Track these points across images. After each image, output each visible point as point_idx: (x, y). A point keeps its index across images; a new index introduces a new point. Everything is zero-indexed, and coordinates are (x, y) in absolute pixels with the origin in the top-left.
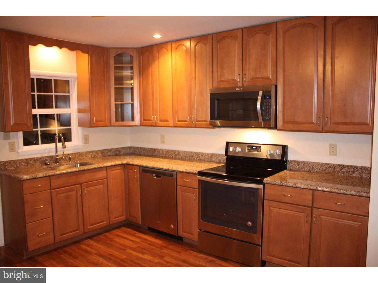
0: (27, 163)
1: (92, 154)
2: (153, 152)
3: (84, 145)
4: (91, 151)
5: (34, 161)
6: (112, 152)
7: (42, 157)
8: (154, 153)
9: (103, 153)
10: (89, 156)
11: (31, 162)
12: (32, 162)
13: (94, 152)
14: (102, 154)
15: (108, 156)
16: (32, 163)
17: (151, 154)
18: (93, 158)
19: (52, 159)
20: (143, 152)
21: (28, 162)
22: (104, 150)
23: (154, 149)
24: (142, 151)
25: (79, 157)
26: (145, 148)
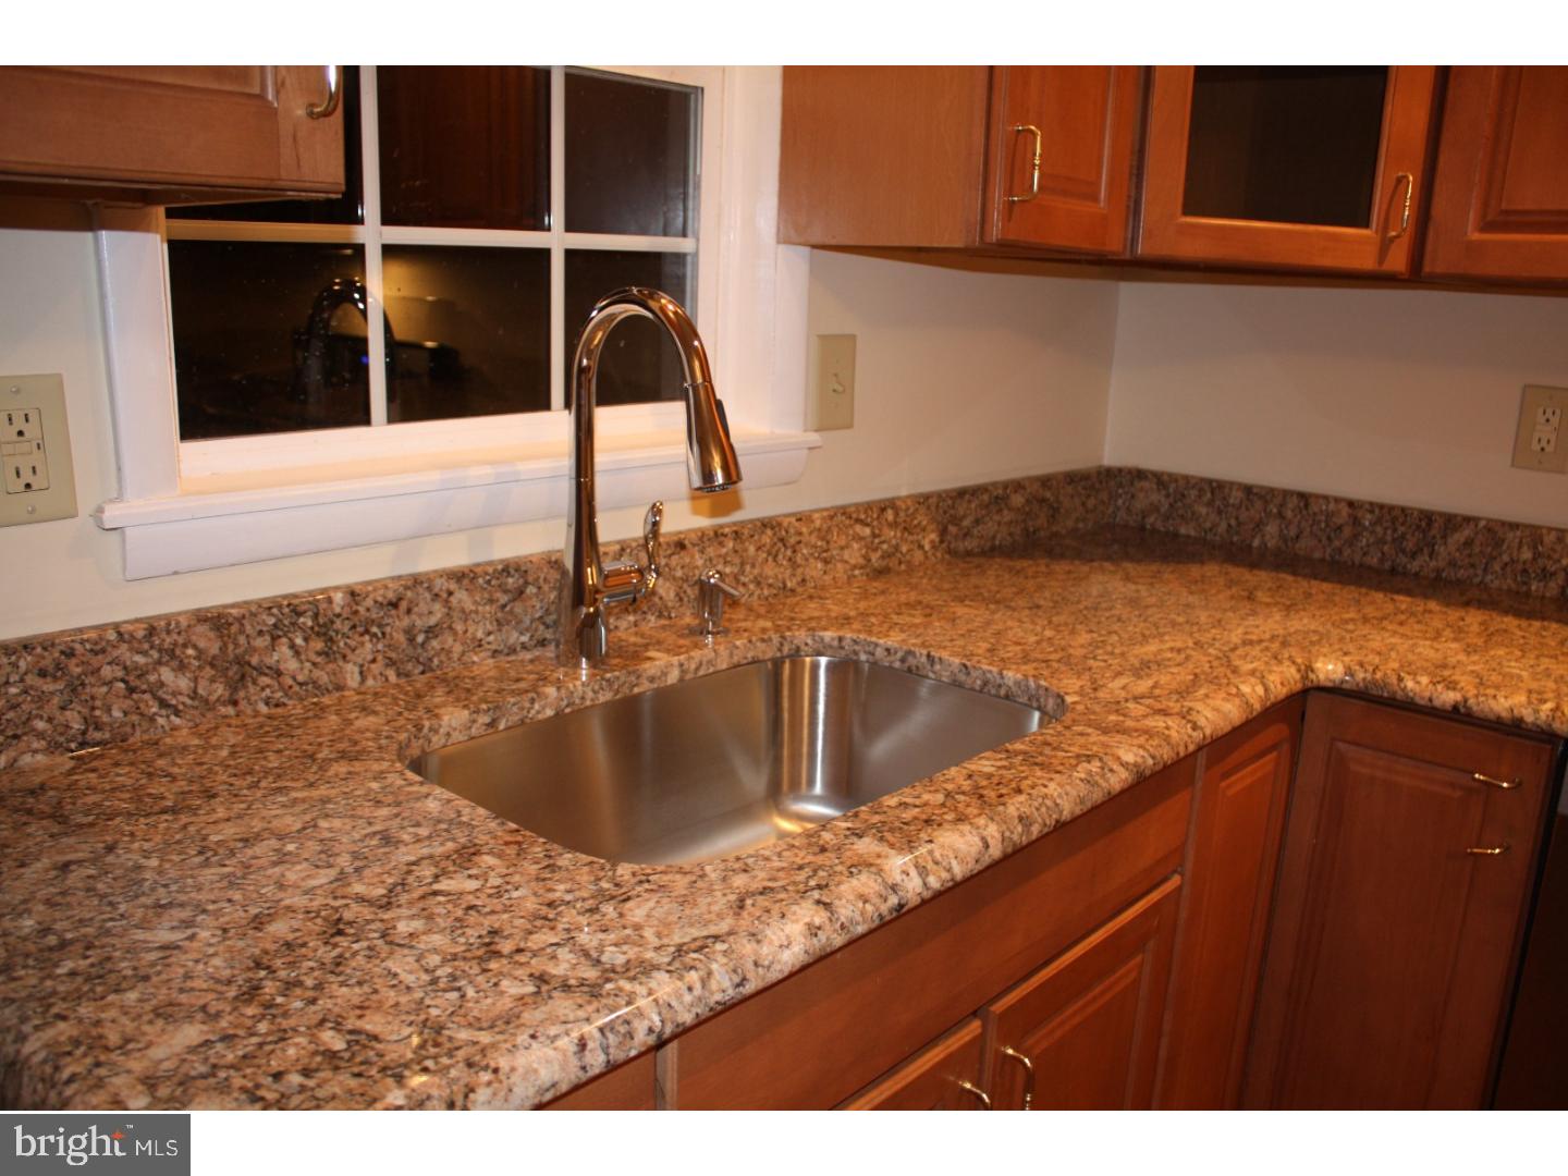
0: (233, 671)
1: (874, 536)
2: (1409, 545)
3: (814, 438)
4: (868, 506)
5: (319, 645)
6: (1007, 516)
7: (416, 581)
8: (1414, 555)
9: (952, 529)
10: (846, 555)
11: (283, 656)
12: (297, 653)
13: (890, 515)
14: (943, 532)
15: (983, 553)
16: (292, 665)
17: (1373, 560)
18: (880, 573)
19: (518, 608)
20: (1271, 529)
21: (240, 661)
22: (961, 493)
23: (1428, 517)
24: (1259, 525)
25: (770, 570)
26: (1304, 497)
